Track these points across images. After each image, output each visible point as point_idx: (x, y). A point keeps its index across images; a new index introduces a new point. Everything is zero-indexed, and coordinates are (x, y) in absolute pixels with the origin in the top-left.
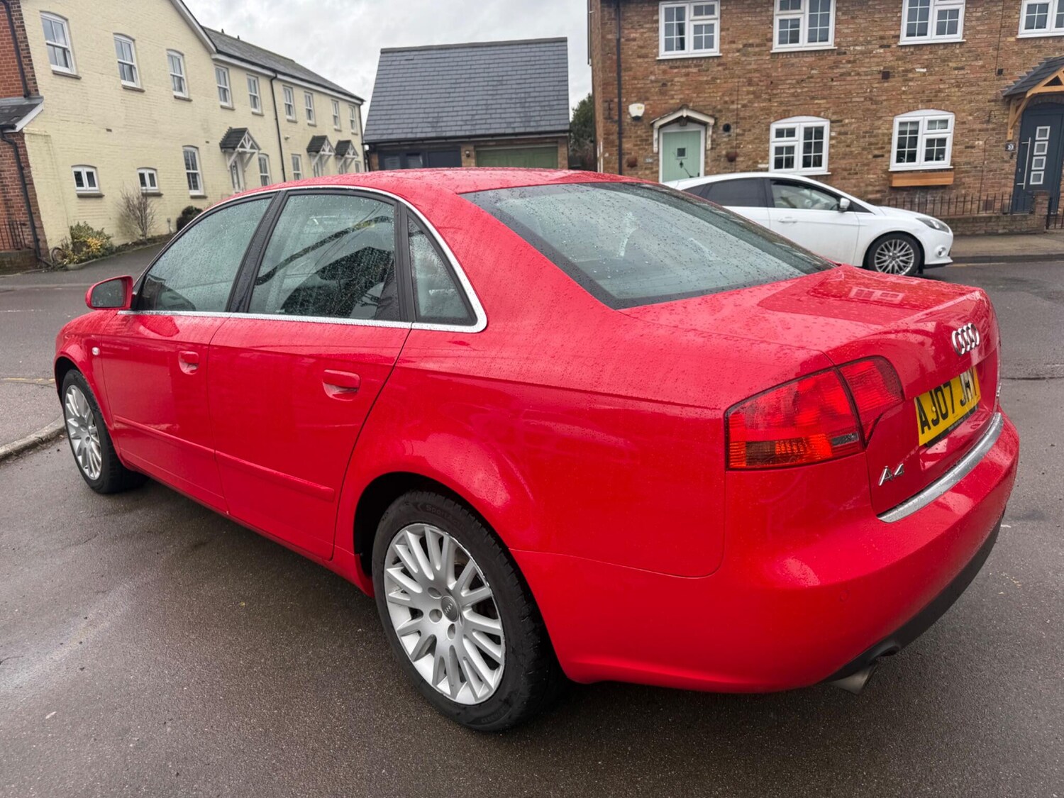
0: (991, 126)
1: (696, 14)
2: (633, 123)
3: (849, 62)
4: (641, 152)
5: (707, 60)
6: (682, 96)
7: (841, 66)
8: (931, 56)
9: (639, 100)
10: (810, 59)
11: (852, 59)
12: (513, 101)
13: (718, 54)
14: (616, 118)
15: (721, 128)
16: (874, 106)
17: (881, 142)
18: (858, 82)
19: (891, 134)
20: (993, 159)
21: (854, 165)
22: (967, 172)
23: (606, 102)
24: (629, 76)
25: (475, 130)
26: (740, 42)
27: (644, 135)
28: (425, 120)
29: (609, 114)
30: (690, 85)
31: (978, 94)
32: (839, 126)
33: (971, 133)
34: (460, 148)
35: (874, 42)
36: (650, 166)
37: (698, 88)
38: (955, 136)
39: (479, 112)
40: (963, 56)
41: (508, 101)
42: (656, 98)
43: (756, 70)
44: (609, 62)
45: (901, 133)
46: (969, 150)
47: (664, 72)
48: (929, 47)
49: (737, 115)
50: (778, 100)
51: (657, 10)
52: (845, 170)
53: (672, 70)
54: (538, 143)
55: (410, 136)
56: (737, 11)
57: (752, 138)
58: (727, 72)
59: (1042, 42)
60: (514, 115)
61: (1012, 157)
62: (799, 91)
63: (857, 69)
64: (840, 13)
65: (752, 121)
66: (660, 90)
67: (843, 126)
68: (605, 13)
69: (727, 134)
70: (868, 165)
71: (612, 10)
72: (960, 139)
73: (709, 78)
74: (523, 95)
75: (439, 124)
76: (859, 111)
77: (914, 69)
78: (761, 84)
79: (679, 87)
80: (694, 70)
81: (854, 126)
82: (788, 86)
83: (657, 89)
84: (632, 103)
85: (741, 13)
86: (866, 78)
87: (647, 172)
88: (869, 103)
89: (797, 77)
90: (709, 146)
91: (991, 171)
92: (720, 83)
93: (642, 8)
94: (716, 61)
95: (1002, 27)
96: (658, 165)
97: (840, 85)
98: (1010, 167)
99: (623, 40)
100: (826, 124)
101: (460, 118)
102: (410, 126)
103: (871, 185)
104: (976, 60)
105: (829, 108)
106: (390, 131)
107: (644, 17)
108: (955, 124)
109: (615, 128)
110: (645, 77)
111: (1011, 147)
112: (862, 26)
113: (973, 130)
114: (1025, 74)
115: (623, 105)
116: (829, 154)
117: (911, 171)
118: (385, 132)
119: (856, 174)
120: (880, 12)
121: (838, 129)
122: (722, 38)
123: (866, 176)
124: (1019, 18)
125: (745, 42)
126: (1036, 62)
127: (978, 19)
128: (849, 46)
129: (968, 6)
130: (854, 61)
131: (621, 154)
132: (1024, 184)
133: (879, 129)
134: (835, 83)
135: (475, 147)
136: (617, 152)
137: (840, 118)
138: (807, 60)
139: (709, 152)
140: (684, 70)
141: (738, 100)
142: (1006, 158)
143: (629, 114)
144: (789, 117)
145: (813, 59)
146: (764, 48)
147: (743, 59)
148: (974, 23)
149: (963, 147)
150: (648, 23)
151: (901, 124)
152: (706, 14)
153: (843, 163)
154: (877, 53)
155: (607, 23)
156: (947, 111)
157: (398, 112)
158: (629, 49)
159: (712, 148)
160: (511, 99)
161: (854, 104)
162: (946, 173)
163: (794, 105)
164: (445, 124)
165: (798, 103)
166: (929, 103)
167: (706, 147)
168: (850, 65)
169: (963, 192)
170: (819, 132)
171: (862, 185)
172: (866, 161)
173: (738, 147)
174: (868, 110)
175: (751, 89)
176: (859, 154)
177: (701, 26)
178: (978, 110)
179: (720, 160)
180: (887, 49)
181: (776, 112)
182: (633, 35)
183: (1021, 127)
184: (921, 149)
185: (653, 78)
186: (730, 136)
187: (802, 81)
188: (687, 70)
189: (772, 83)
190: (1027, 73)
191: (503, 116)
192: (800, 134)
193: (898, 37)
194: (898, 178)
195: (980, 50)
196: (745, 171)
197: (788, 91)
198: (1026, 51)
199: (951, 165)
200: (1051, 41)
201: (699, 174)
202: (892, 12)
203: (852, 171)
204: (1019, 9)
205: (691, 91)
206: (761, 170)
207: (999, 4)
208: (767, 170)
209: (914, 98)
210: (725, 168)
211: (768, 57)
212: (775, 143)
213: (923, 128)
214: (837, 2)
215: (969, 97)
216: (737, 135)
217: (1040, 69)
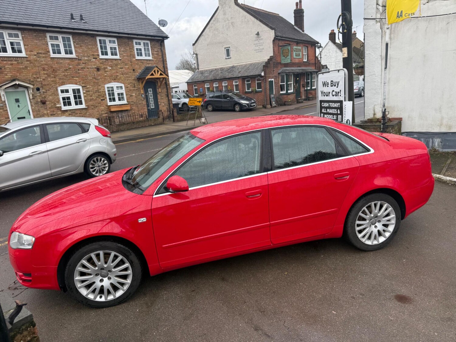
0: (136, 89)
1: (9, 37)
3: (83, 63)
5: (21, 58)
6: (11, 74)
7: (81, 65)
8: (112, 63)
10: (68, 61)
11: (84, 62)
13: (25, 56)
15: (35, 89)
16: (97, 81)
17: (102, 94)
18: (89, 71)
19: (105, 91)
20: (139, 100)
21: (95, 104)
22: (133, 105)
26: (35, 51)
30: (14, 69)
31: (129, 77)
32: (86, 89)
33: (131, 91)
35: (91, 56)
36: (2, 107)
37: (19, 71)
38: (126, 92)
40: (121, 64)
43: (45, 64)
45: (108, 91)
46: (131, 97)
48: (110, 60)
49: (41, 83)
50: (59, 77)
52: (92, 105)
53: (3, 62)
56: (31, 38)
57: (51, 94)
58: (32, 64)
59: (143, 61)
61: (144, 99)
62: (66, 74)
63: (87, 66)
64: (75, 44)
65: (49, 86)
67: (87, 88)
69: (38, 92)
70: (100, 103)
72: (128, 93)
73: (24, 67)
76: (92, 83)
77: (107, 67)
78: (49, 70)
79: (9, 70)
80: (15, 62)
81: (91, 88)
82: (61, 72)
85: (32, 39)
86: (91, 70)
87: (1, 110)
88: (95, 80)
89: (64, 68)
90: (31, 97)
91: (140, 104)
92: (30, 69)
94: (25, 59)
95: (131, 55)
96: (6, 107)
97: (83, 72)
98: (144, 102)
100: (80, 88)
103: (103, 111)
104: (126, 65)
105: (80, 81)
108: (125, 88)
111: (143, 96)
112: (85, 50)
113: (131, 90)
114: (141, 71)
116: (85, 100)
117: (115, 105)
119: (97, 107)
120: (90, 45)
121: (86, 90)
122: (25, 49)
123: (100, 108)
124: (134, 52)
125: (37, 52)
126: (143, 68)
127: (123, 51)
128: (82, 57)
129: (119, 46)
130: (85, 63)
132: (150, 108)
133: (101, 89)
134: (80, 71)
137: (85, 85)
138: (67, 61)
139: (32, 100)
140: (9, 62)
141: (40, 77)
142: (143, 99)
144: (65, 85)
145: (69, 61)
146: (46, 55)
147: (38, 59)
148: (122, 53)
149: (129, 96)
151: (108, 88)
152: (15, 37)
153: (91, 103)
154: (93, 61)
156: (121, 83)
159: (33, 98)
161: (89, 80)
162: (126, 105)
163: (66, 80)
165: (67, 79)
166: (115, 79)
167: (29, 98)
168: (84, 65)
169: (133, 112)
170: (78, 91)
171: (100, 111)
172: (99, 102)
173: (45, 97)
174: (95, 82)
175: (45, 72)
176: (96, 99)
177: (14, 42)
178: (131, 83)
179: (38, 104)
180: (96, 60)
181: (59, 83)
183: (144, 89)
184: (116, 97)
186: (40, 93)
187: (67, 70)
188: (11, 62)
189: (54, 70)
190: (142, 71)
192: (71, 92)
193: (99, 55)
194: (112, 108)
195: (126, 62)
196: (51, 108)
197: (62, 74)
198: (139, 64)
199: (127, 102)
200: (145, 61)
201: (29, 110)
202: (94, 46)
203: (95, 106)
204: (134, 50)
205: (16, 72)
206: (58, 107)
207: (128, 47)
208: (61, 107)
209: (109, 78)
210: (42, 107)
211: (50, 59)
212: (61, 96)
213: (115, 89)
214: (73, 39)
215: (127, 78)
216: (44, 92)
217: (145, 70)
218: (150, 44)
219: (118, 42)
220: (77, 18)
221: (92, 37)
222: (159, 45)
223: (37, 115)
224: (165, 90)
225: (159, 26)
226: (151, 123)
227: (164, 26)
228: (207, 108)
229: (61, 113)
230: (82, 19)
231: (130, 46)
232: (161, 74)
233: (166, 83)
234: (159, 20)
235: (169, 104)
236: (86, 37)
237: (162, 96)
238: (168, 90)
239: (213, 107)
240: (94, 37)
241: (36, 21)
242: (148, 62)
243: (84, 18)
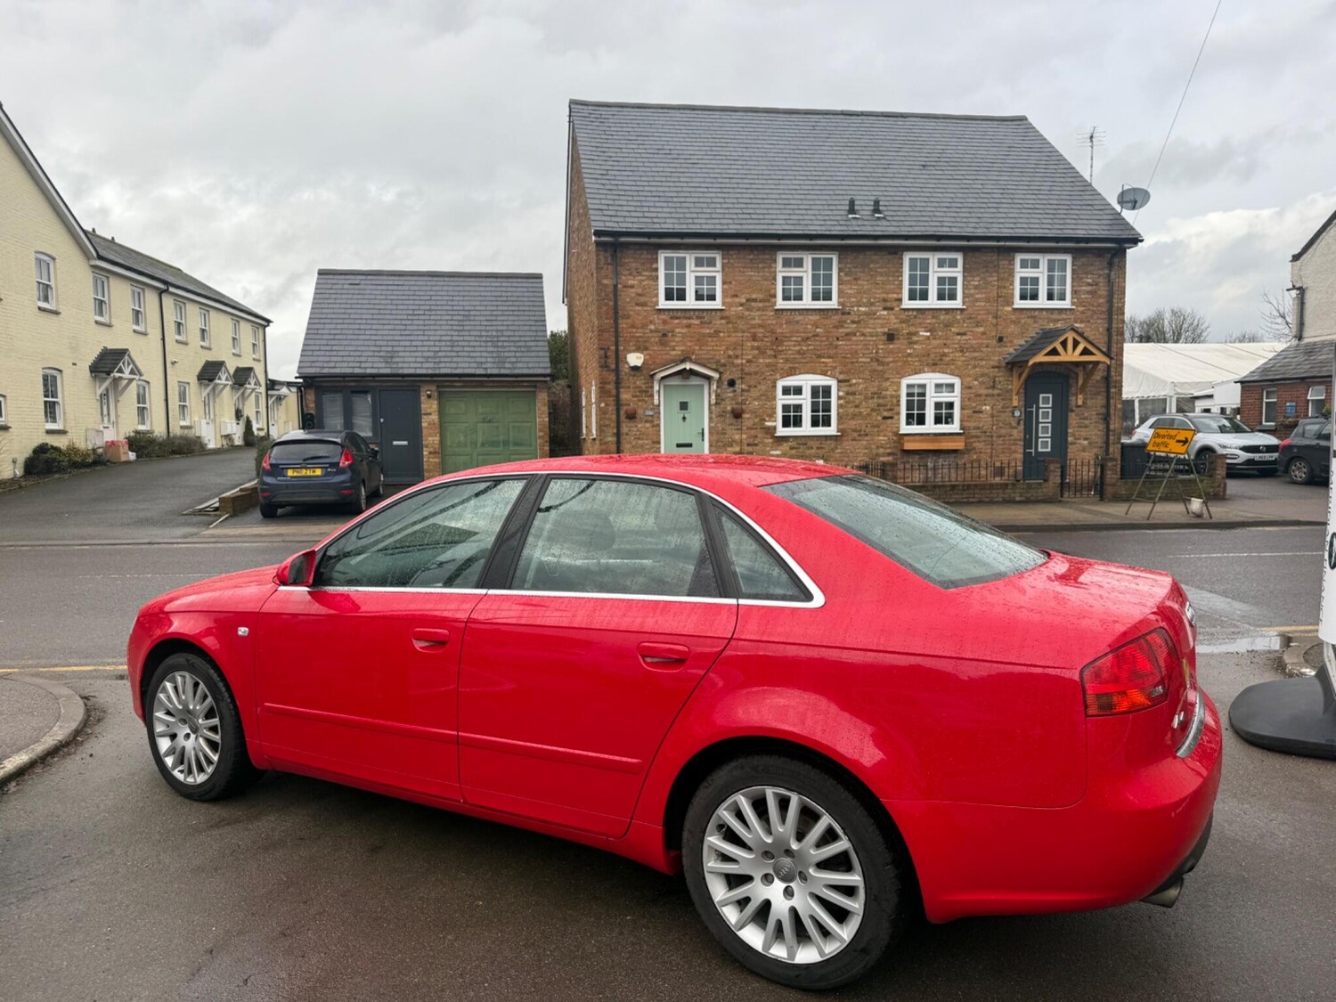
0: (996, 392)
1: (696, 265)
2: (632, 373)
3: (853, 322)
4: (640, 404)
5: (709, 312)
6: (683, 348)
7: (846, 325)
8: (934, 321)
9: (638, 350)
10: (815, 317)
11: (856, 319)
12: (484, 339)
13: (720, 307)
14: (613, 366)
15: (726, 383)
16: (881, 368)
17: (890, 404)
18: (863, 343)
19: (899, 396)
20: (1001, 425)
21: (864, 426)
22: (977, 437)
23: (602, 349)
24: (627, 324)
25: (440, 368)
26: (743, 296)
27: (643, 386)
28: (376, 354)
29: (606, 362)
30: (692, 337)
31: (982, 360)
32: (847, 386)
33: (978, 398)
34: (419, 387)
35: (878, 304)
36: (650, 418)
37: (701, 340)
38: (962, 400)
39: (443, 349)
40: (963, 322)
41: (477, 339)
42: (656, 348)
43: (760, 326)
44: (605, 308)
45: (909, 395)
46: (976, 415)
47: (665, 322)
48: (931, 312)
49: (742, 370)
50: (784, 356)
51: (657, 259)
52: (854, 431)
53: (672, 321)
54: (513, 387)
55: (357, 371)
56: (740, 265)
57: (758, 394)
58: (730, 326)
59: (1037, 313)
60: (486, 354)
61: (1019, 423)
63: (861, 329)
64: (842, 274)
65: (757, 377)
66: (660, 341)
67: (850, 386)
68: (601, 257)
69: (732, 389)
70: (878, 426)
71: (608, 255)
72: (968, 403)
73: (712, 331)
74: (494, 333)
75: (394, 360)
76: (866, 372)
77: (918, 332)
78: (766, 339)
79: (681, 339)
80: (696, 322)
81: (861, 386)
82: (793, 343)
83: (657, 339)
84: (630, 352)
85: (743, 268)
86: (871, 339)
87: (648, 425)
88: (876, 364)
89: (802, 335)
90: (713, 402)
91: (1000, 437)
92: (724, 337)
93: (640, 255)
94: (718, 313)
95: (998, 297)
96: (659, 418)
97: (846, 345)
98: (1018, 433)
99: (620, 286)
100: (833, 383)
101: (420, 354)
102: (357, 359)
103: (882, 447)
104: (977, 326)
105: (836, 367)
106: (332, 365)
107: (643, 264)
108: (962, 388)
109: (612, 377)
110: (644, 326)
111: (1017, 414)
112: (865, 287)
113: (980, 395)
114: (1023, 343)
115: (620, 353)
116: (838, 414)
117: (922, 434)
118: (325, 365)
119: (867, 435)
120: (882, 275)
121: (845, 389)
122: (724, 291)
123: (876, 438)
124: (1013, 289)
125: (748, 296)
126: (1033, 331)
127: (976, 287)
128: (853, 307)
129: (966, 274)
130: (858, 322)
131: (618, 404)
132: (1033, 451)
133: (887, 390)
134: (841, 343)
135: (438, 387)
136: (615, 403)
137: (847, 378)
138: (811, 318)
139: (713, 407)
140: (685, 321)
141: (742, 354)
142: (1014, 424)
143: (627, 363)
144: (795, 374)
145: (818, 317)
146: (767, 304)
147: (747, 313)
148: (972, 291)
149: (971, 411)
150: (647, 270)
151: (909, 386)
152: (708, 266)
153: (853, 424)
154: (880, 315)
155: (603, 268)
156: (952, 374)
157: (342, 342)
158: (627, 297)
159: (716, 403)
160: (481, 336)
161: (861, 364)
162: (956, 437)
163: (800, 363)
164: (401, 360)
165: (804, 361)
166: (936, 365)
167: (710, 402)
168: (854, 326)
169: (975, 457)
170: (827, 391)
171: (873, 446)
172: (875, 423)
173: (743, 403)
174: (876, 371)
175: (756, 344)
176: (868, 415)
177: (703, 277)
178: (982, 375)
179: (725, 416)
180: (891, 312)
181: (782, 369)
182: (631, 282)
183: (1025, 394)
184: (930, 413)
185: (652, 327)
186: (735, 391)
187: (808, 338)
188: (689, 321)
189: (777, 339)
190: (1026, 342)
191: (472, 354)
192: (807, 393)
193: (900, 300)
194: (908, 441)
195: (980, 317)
196: (752, 429)
197: (793, 348)
198: (1023, 321)
199: (961, 429)
200: (1044, 313)
201: (703, 430)
202: (894, 276)
203: (862, 433)
204: (1013, 281)
205: (693, 343)
206: (769, 428)
207: (994, 274)
208: (775, 428)
209: (920, 361)
210: (730, 425)
211: (772, 313)
212: (782, 400)
213: (930, 391)
214: (839, 263)
215: (973, 362)
216: (743, 390)
217: (1038, 339)
218: (1073, 262)
219: (964, 264)
220: (865, 209)
221: (890, 254)
222: (1105, 264)
223: (717, 441)
224: (1101, 400)
225: (1118, 208)
226: (1013, 495)
227: (1134, 208)
228: (1287, 471)
229: (773, 443)
230: (877, 210)
231: (1000, 271)
232: (1085, 352)
233: (1107, 379)
234: (1120, 190)
235: (1107, 443)
236: (875, 254)
237: (1086, 418)
238: (1112, 401)
239: (1311, 471)
240: (896, 253)
241: (758, 227)
242: (1055, 316)
243: (881, 208)
